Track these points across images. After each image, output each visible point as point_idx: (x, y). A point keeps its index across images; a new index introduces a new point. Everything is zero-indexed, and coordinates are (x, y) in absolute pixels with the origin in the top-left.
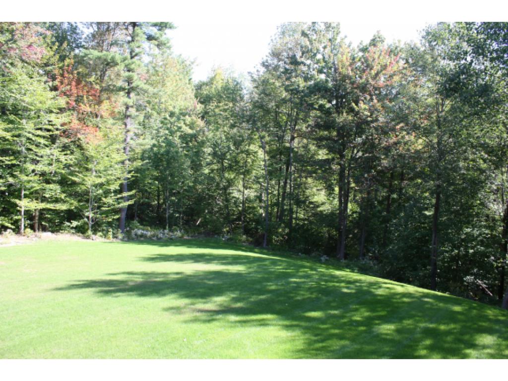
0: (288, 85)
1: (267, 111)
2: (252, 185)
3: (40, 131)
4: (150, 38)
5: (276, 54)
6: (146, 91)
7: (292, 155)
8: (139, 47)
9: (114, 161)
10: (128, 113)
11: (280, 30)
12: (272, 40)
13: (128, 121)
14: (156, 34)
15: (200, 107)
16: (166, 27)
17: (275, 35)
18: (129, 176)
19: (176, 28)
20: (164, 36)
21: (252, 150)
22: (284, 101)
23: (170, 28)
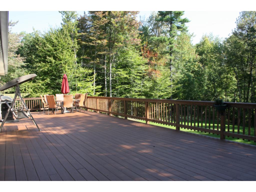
0: (250, 43)
1: (237, 57)
2: (230, 94)
3: (139, 74)
4: (178, 28)
5: (241, 27)
6: (178, 52)
7: (252, 78)
8: (174, 33)
9: (167, 85)
10: (171, 63)
11: (241, 14)
12: (237, 20)
13: (172, 66)
14: (181, 26)
15: (199, 57)
16: (185, 22)
17: (239, 17)
18: (174, 92)
19: (190, 21)
20: (185, 26)
21: (229, 77)
22: (247, 51)
23: (187, 22)
